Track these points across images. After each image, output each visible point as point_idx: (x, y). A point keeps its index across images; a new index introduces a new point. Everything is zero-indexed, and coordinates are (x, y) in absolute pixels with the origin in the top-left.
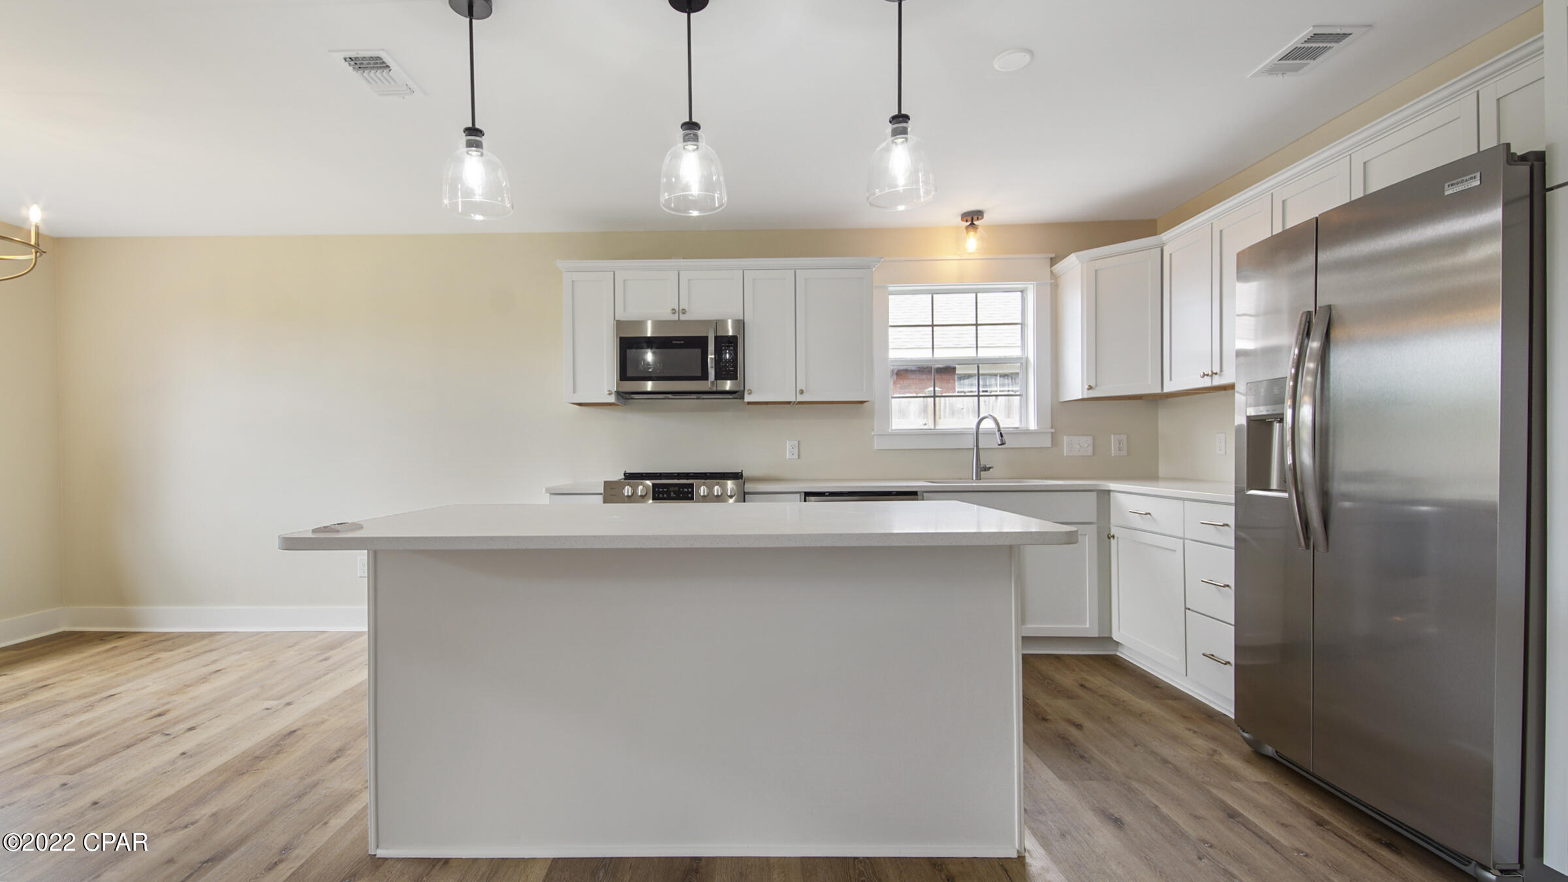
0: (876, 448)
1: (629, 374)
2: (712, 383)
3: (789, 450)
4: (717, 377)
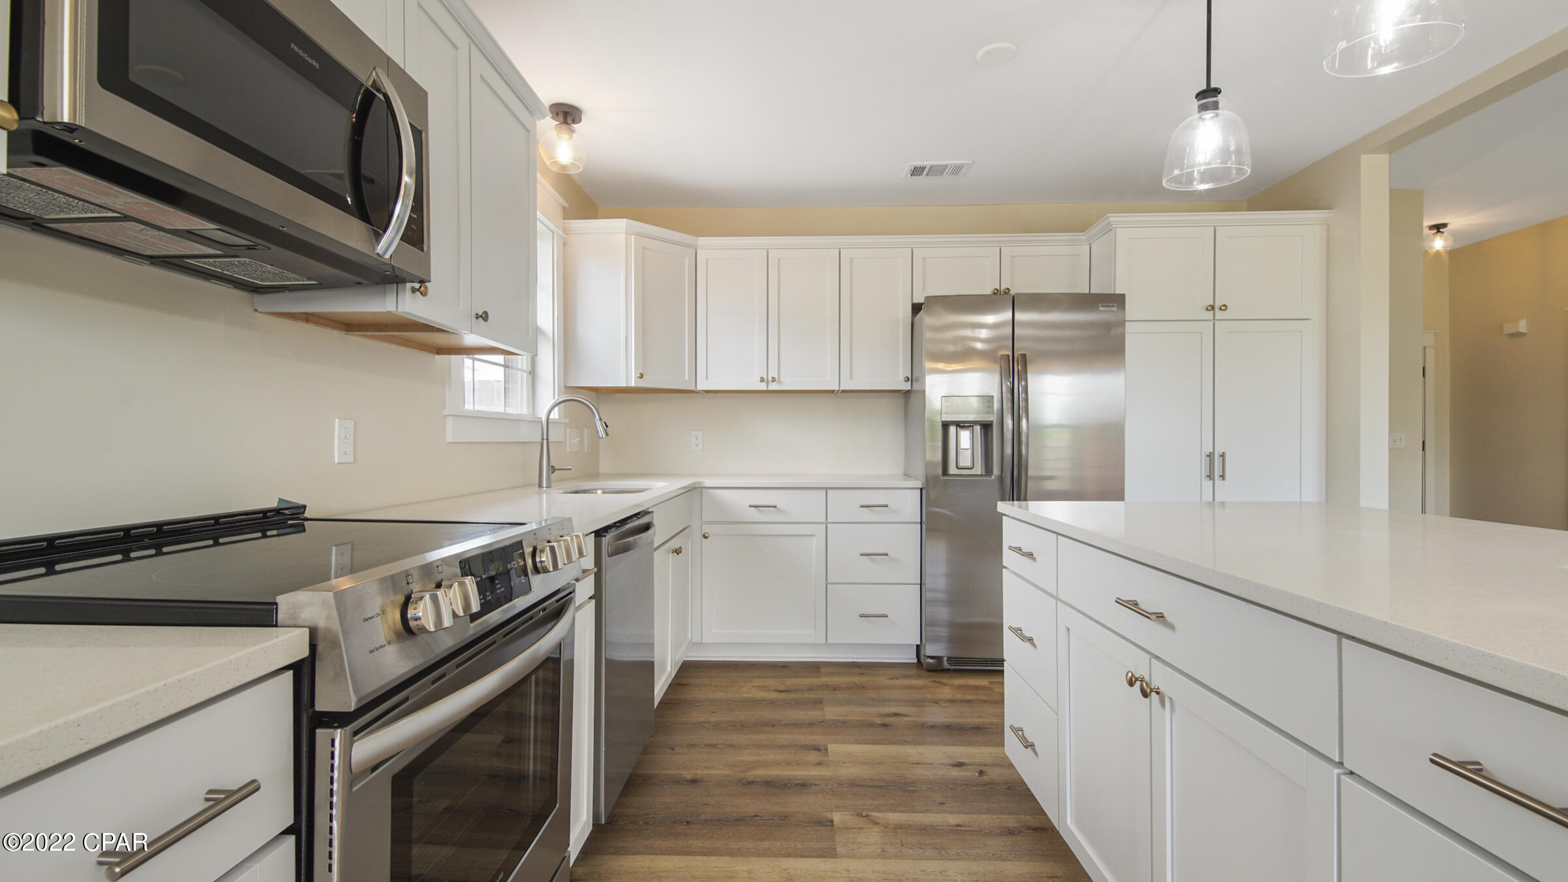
3: (339, 440)
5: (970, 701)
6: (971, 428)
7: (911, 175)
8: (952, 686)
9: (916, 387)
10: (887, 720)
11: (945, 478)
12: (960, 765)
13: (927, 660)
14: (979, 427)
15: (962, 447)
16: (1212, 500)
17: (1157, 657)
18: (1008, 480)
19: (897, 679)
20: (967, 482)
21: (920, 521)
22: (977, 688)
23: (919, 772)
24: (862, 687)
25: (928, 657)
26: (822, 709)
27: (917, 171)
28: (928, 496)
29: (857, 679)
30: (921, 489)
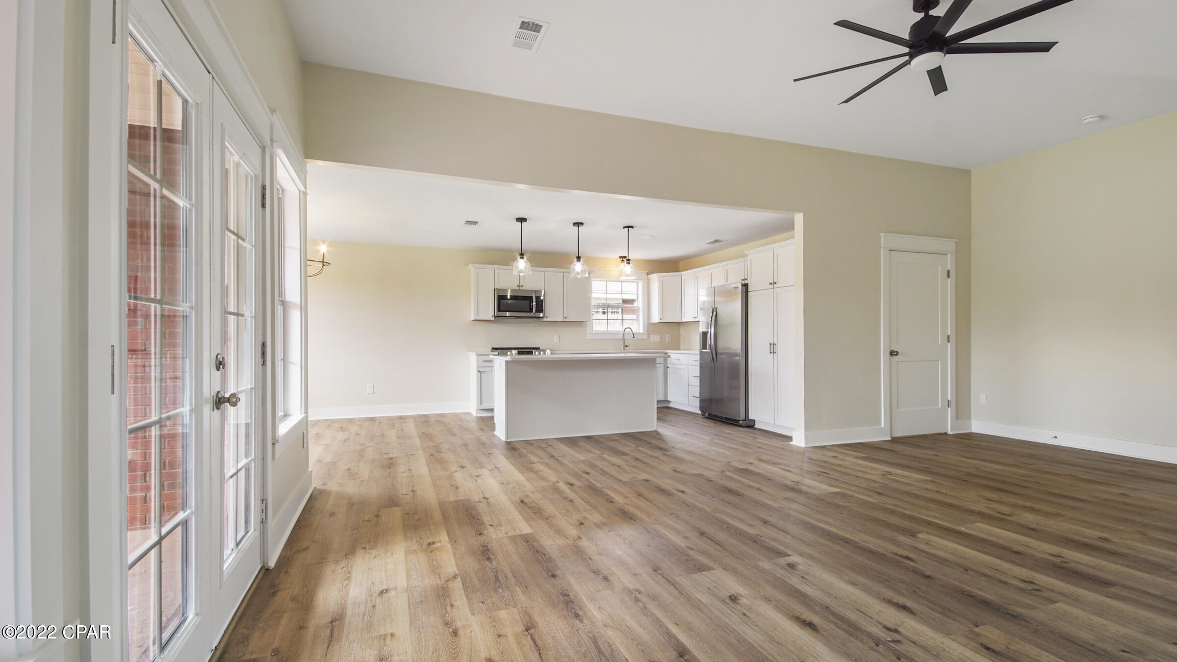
0: (588, 338)
1: (501, 309)
2: (534, 314)
3: (556, 339)
4: (536, 312)
18: (713, 353)
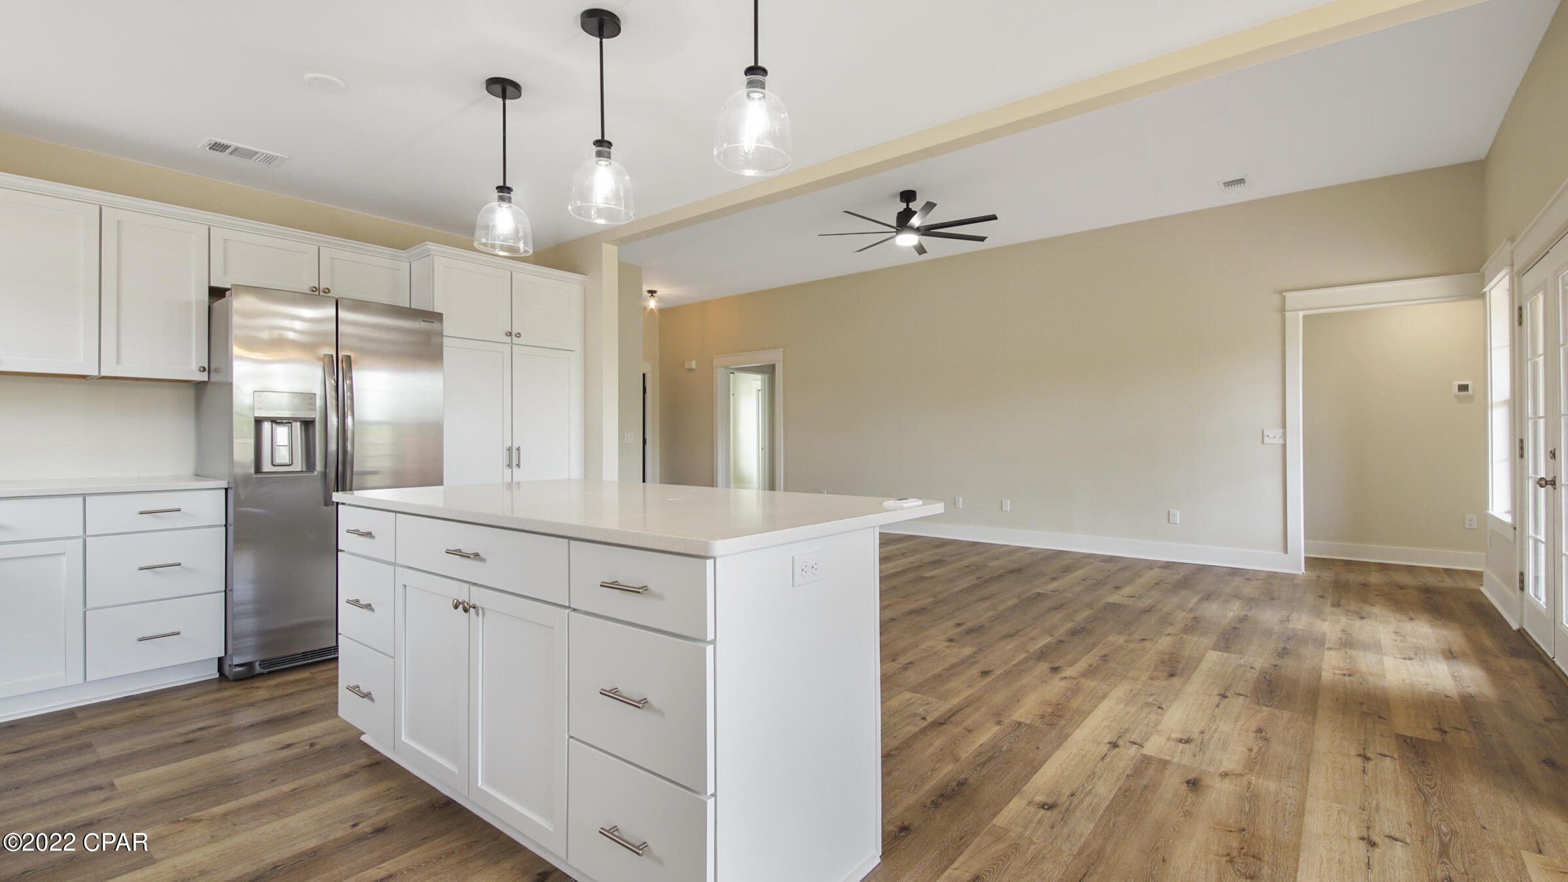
5: (292, 694)
6: (290, 425)
7: (210, 148)
8: (269, 687)
9: (214, 378)
10: (191, 737)
11: (259, 476)
12: (288, 746)
13: (234, 670)
14: (299, 424)
15: (278, 444)
16: (510, 481)
17: (475, 584)
18: (332, 475)
19: (195, 698)
20: (284, 478)
21: (224, 523)
22: (298, 681)
23: (244, 766)
24: (148, 717)
25: (236, 666)
26: (94, 751)
27: (217, 147)
28: (237, 495)
29: (138, 712)
30: (226, 490)
